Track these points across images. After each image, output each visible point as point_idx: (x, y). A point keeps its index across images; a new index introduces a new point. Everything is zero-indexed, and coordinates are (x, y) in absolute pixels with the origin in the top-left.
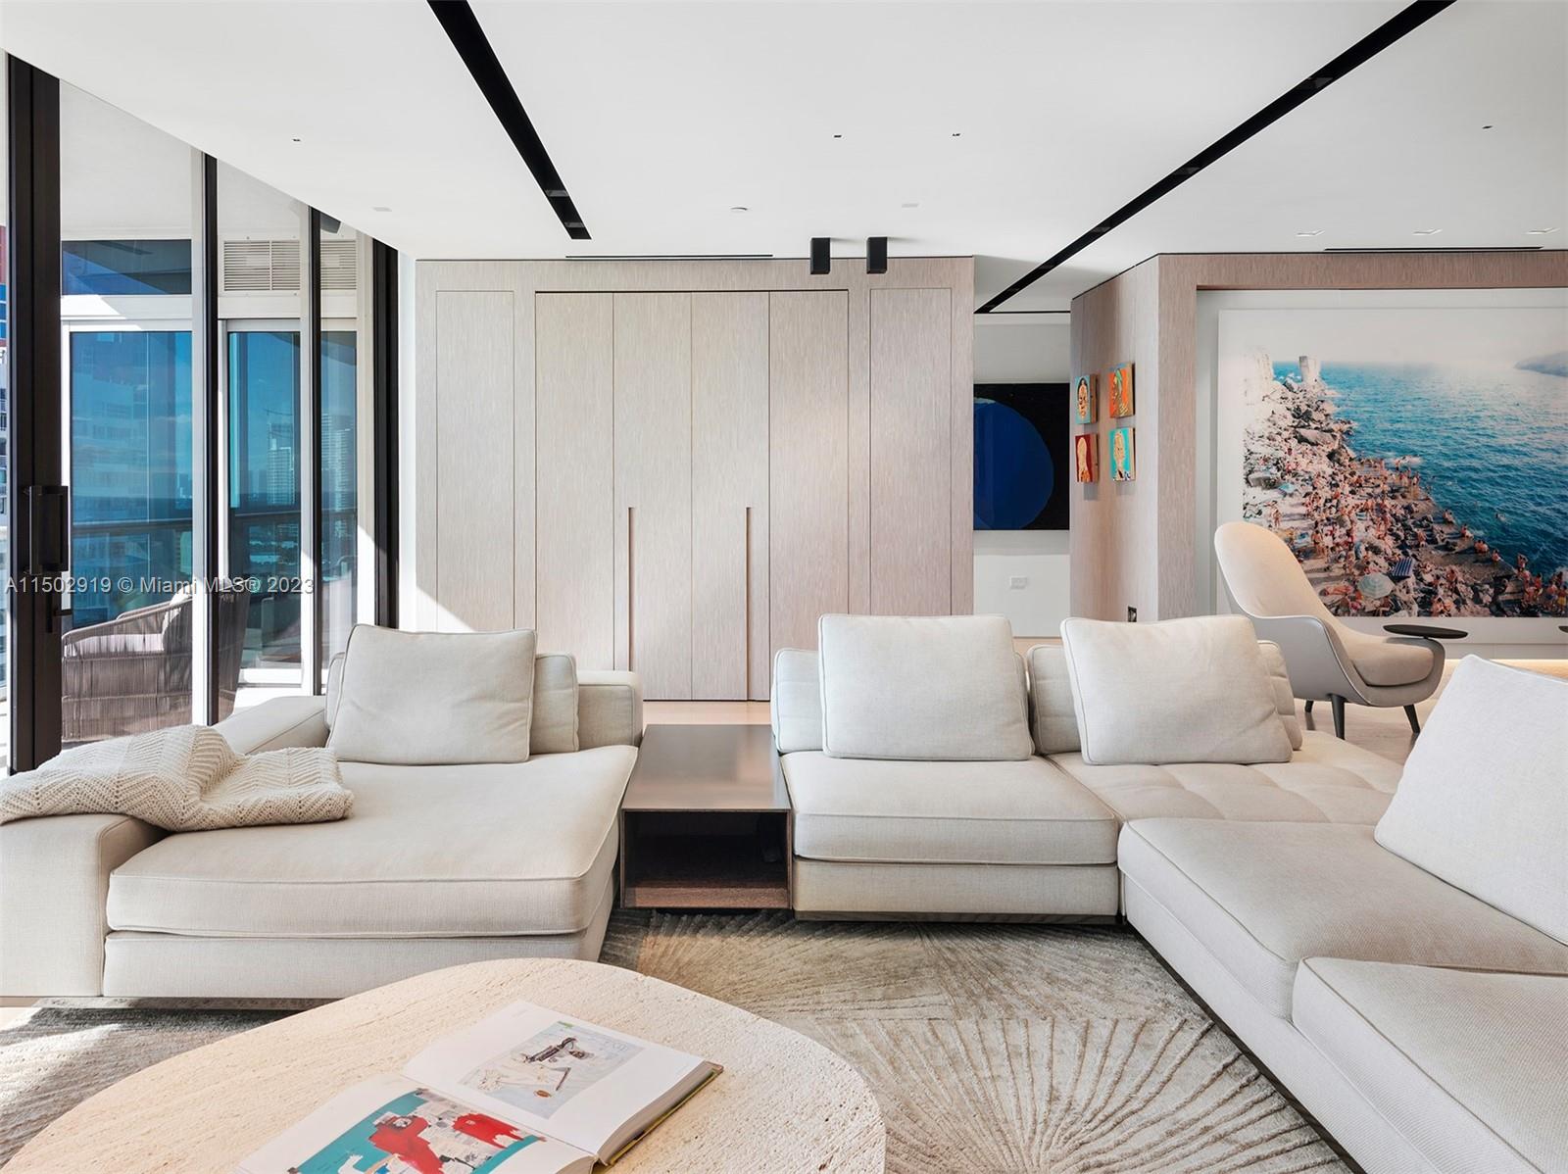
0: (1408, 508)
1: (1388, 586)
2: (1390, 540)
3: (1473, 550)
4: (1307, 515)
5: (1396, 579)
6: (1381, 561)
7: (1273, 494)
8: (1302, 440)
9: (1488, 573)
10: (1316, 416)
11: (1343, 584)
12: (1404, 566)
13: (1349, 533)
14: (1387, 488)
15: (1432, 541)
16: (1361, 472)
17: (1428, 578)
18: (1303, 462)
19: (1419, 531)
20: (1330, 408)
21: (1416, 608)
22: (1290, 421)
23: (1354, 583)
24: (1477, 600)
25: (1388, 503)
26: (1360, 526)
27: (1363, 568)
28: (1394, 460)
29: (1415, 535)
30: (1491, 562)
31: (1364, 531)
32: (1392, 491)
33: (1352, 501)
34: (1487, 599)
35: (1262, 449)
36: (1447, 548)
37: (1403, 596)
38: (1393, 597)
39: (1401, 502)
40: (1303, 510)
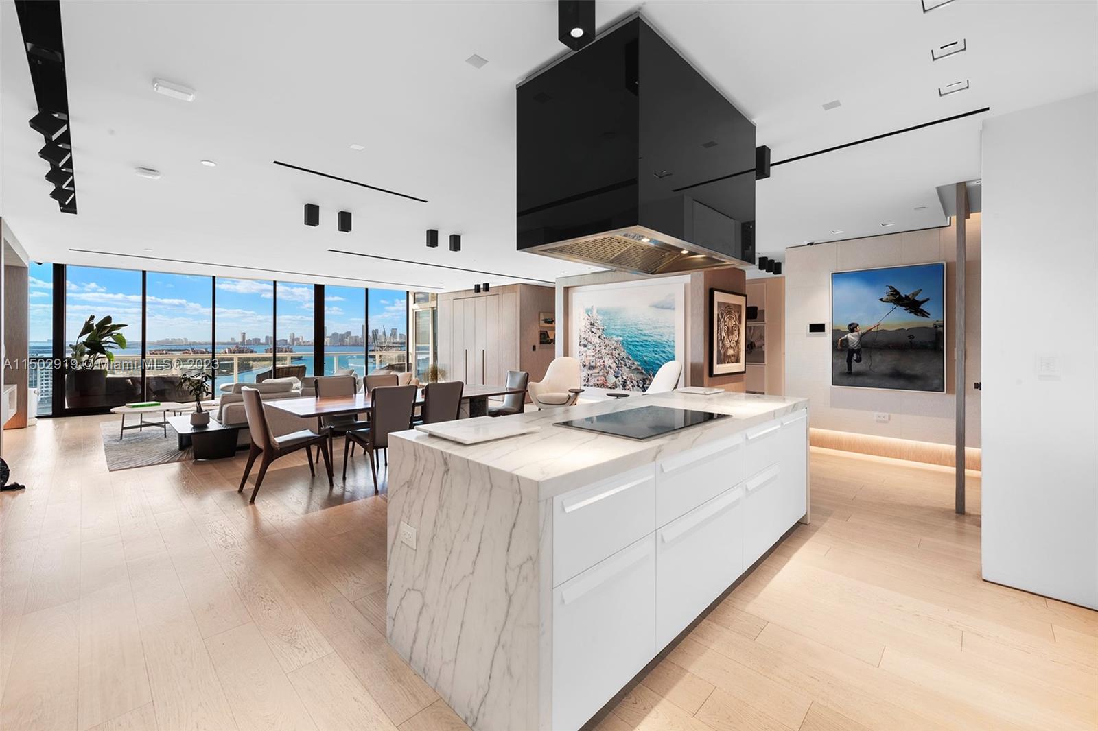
0: (619, 354)
1: (614, 379)
2: (614, 364)
3: (637, 369)
4: (594, 356)
5: (616, 377)
6: (612, 370)
7: (586, 348)
8: (592, 332)
9: (641, 377)
10: (596, 324)
11: (603, 378)
12: (618, 373)
13: (604, 362)
14: (613, 347)
15: (626, 365)
16: (607, 342)
17: (625, 378)
18: (593, 340)
19: (622, 362)
20: (599, 322)
21: (621, 387)
22: (589, 326)
23: (605, 378)
24: (638, 386)
25: (614, 352)
26: (606, 359)
27: (607, 373)
28: (616, 339)
29: (621, 363)
30: (642, 373)
31: (608, 361)
32: (615, 348)
33: (604, 351)
34: (641, 386)
35: (583, 335)
36: (629, 368)
37: (618, 383)
38: (615, 383)
39: (617, 352)
40: (593, 354)
